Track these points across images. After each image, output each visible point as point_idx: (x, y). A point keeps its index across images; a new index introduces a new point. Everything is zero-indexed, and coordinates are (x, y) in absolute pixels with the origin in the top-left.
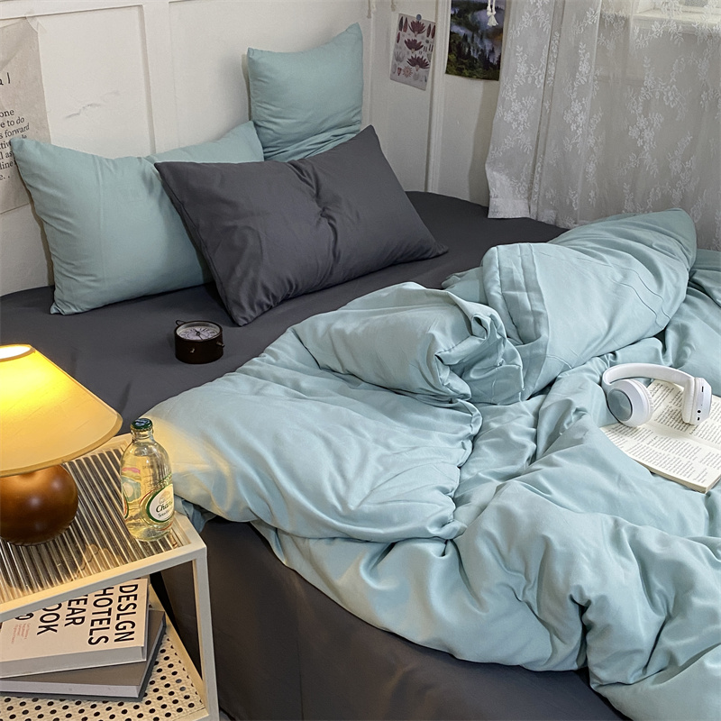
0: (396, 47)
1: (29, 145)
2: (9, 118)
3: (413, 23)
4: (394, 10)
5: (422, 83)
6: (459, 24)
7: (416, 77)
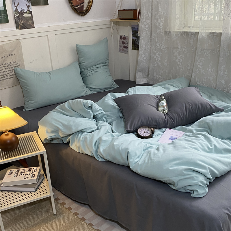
0: (120, 43)
1: (19, 70)
2: (14, 63)
3: (123, 37)
4: (118, 34)
5: (126, 52)
6: (134, 36)
7: (125, 51)
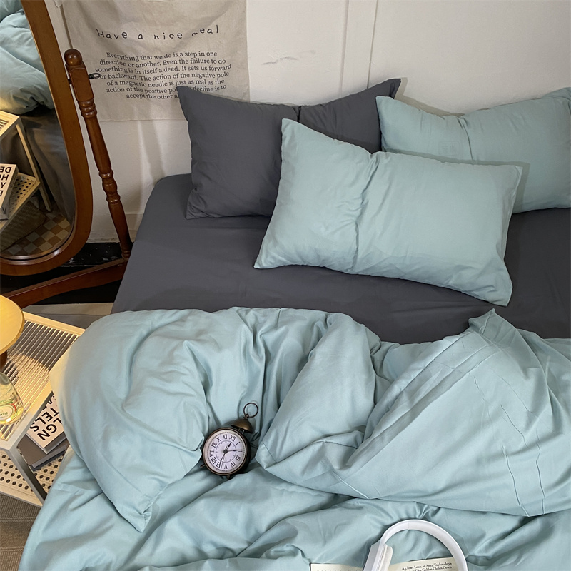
2: (213, 58)
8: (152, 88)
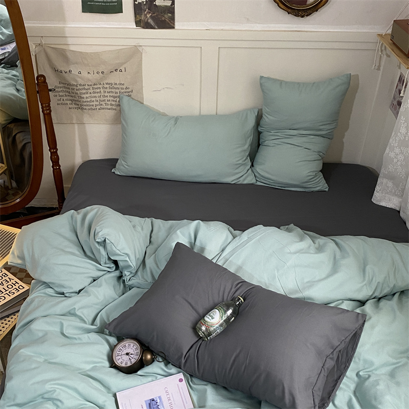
0: (395, 91)
2: (122, 86)
3: (403, 81)
4: (400, 69)
8: (85, 104)
